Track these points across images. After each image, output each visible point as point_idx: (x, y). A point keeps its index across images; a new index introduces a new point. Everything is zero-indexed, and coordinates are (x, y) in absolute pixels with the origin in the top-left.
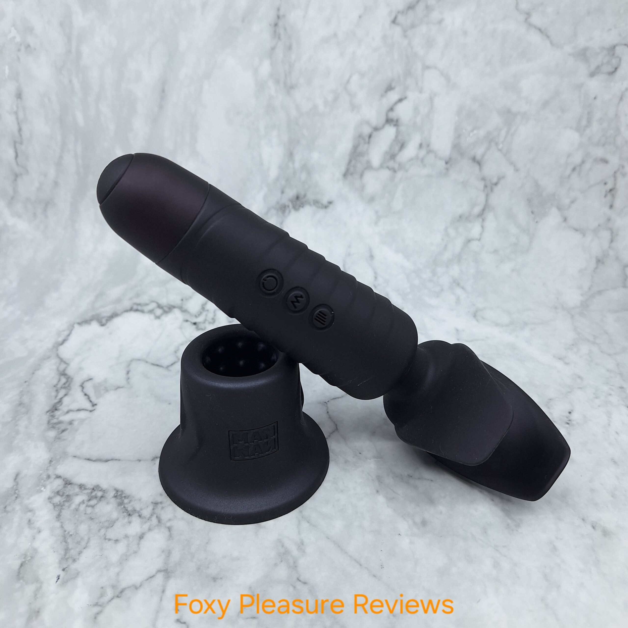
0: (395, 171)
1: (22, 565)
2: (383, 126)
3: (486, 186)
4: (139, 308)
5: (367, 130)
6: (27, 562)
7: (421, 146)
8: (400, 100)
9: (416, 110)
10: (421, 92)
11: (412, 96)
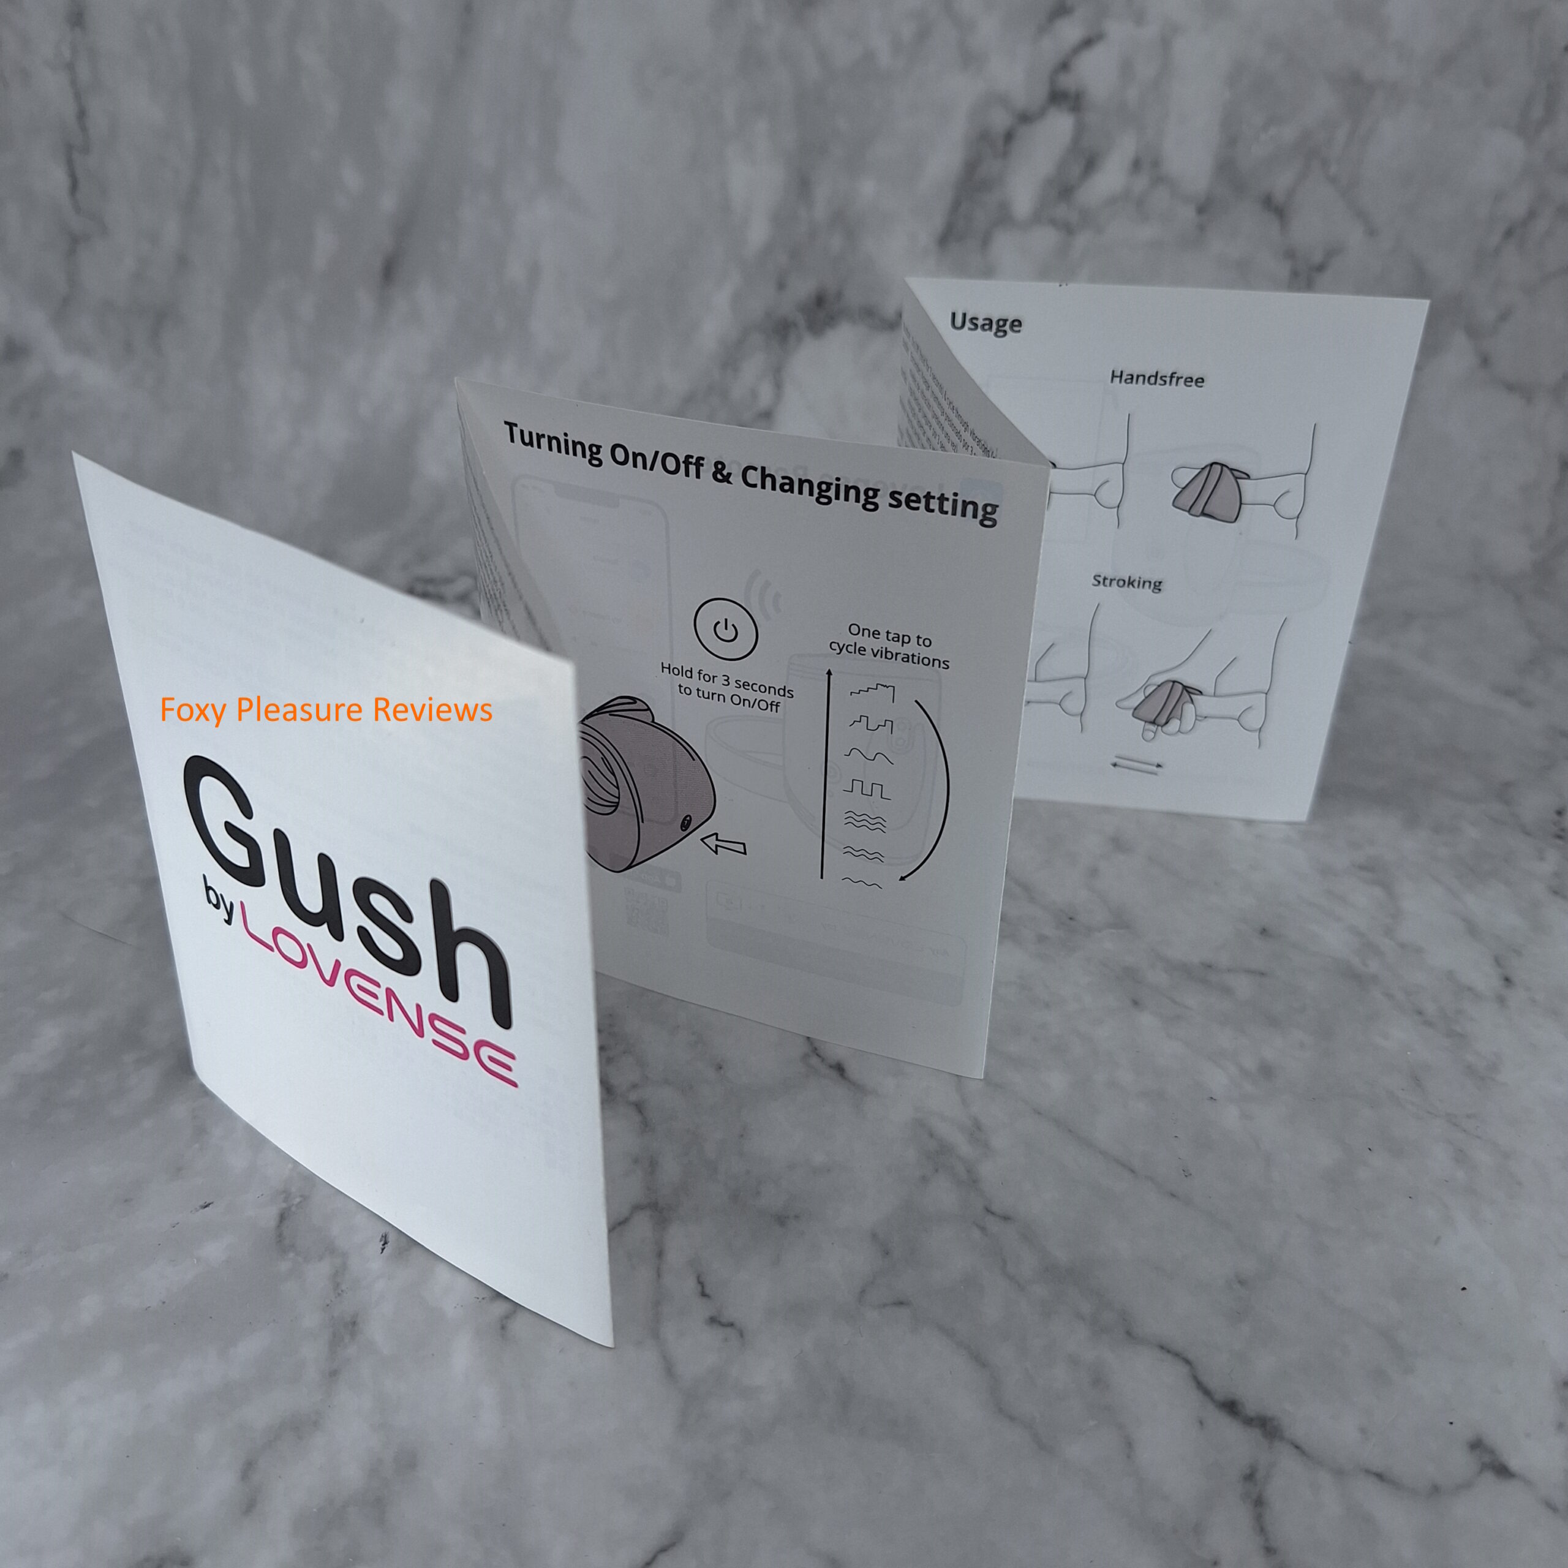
0: (1068, 229)
1: (283, 1217)
2: (1042, 113)
3: (1295, 274)
4: (431, 588)
5: (1000, 120)
6: (293, 1209)
7: (1136, 165)
8: (1088, 43)
9: (1126, 68)
10: (1140, 19)
11: (1118, 30)
